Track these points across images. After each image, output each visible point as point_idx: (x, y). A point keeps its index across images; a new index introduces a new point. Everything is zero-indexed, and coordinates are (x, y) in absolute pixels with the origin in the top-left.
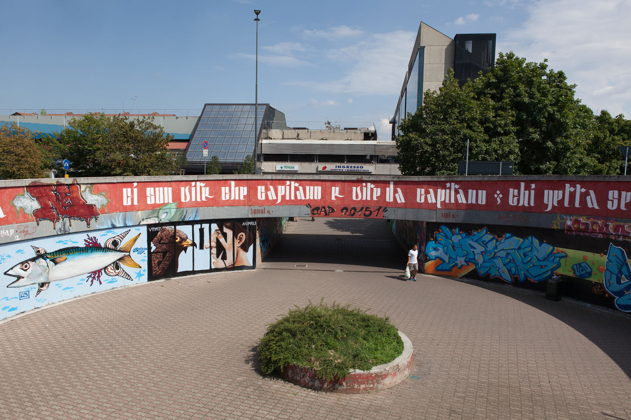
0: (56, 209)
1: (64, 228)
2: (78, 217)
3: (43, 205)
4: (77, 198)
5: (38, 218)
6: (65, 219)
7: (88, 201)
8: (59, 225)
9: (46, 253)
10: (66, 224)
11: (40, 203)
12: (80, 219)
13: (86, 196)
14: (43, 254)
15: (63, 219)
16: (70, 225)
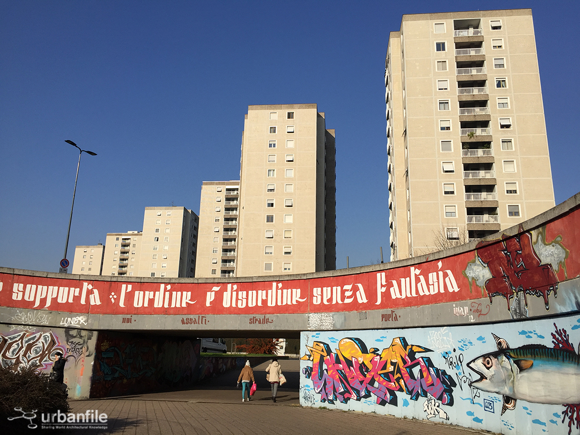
0: (508, 277)
1: (520, 309)
2: (534, 289)
3: (494, 273)
4: (529, 256)
5: (490, 292)
6: (519, 293)
7: (542, 258)
8: (513, 303)
9: (508, 348)
10: (521, 302)
11: (491, 270)
12: (536, 293)
13: (539, 250)
14: (505, 349)
15: (517, 294)
16: (526, 305)
